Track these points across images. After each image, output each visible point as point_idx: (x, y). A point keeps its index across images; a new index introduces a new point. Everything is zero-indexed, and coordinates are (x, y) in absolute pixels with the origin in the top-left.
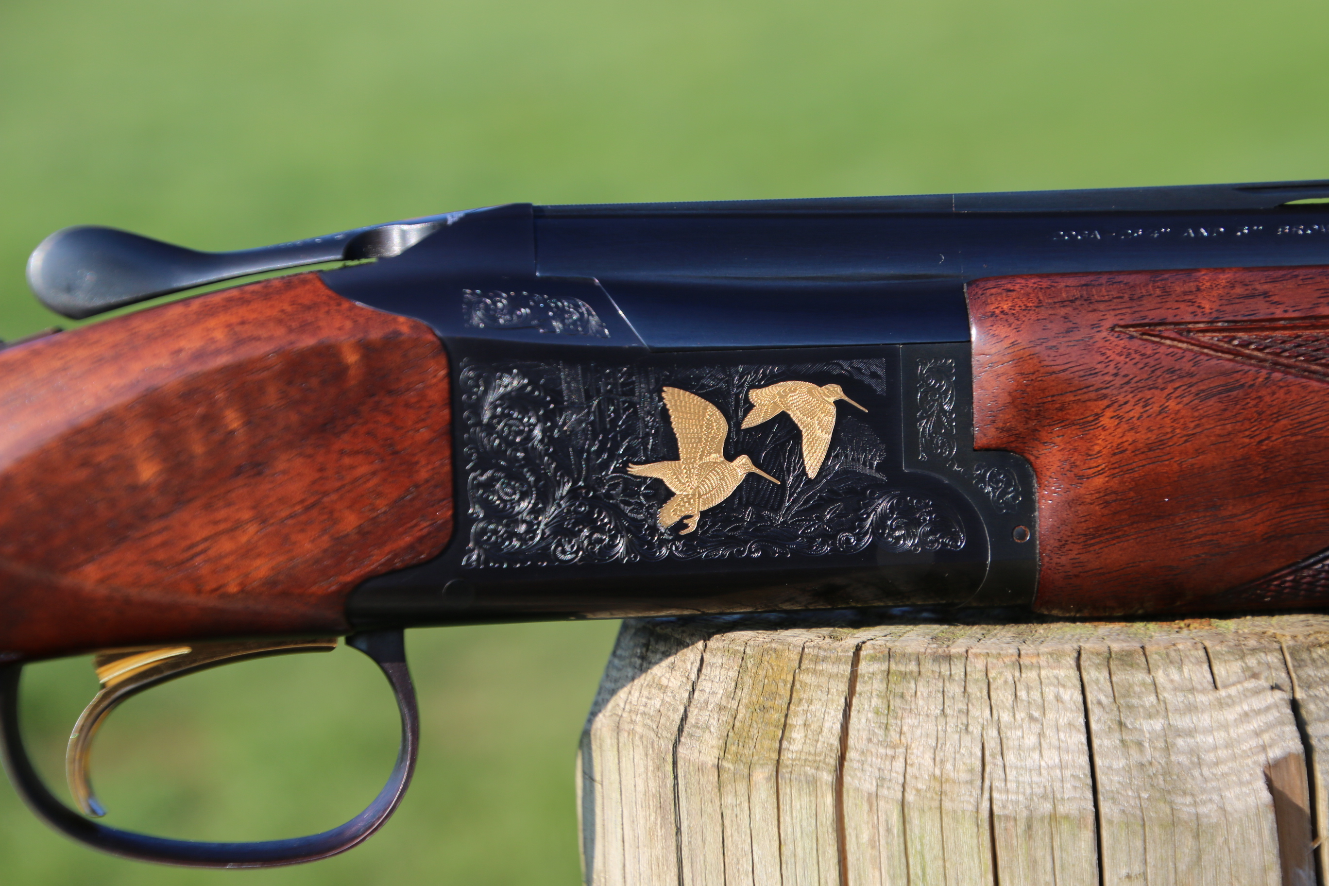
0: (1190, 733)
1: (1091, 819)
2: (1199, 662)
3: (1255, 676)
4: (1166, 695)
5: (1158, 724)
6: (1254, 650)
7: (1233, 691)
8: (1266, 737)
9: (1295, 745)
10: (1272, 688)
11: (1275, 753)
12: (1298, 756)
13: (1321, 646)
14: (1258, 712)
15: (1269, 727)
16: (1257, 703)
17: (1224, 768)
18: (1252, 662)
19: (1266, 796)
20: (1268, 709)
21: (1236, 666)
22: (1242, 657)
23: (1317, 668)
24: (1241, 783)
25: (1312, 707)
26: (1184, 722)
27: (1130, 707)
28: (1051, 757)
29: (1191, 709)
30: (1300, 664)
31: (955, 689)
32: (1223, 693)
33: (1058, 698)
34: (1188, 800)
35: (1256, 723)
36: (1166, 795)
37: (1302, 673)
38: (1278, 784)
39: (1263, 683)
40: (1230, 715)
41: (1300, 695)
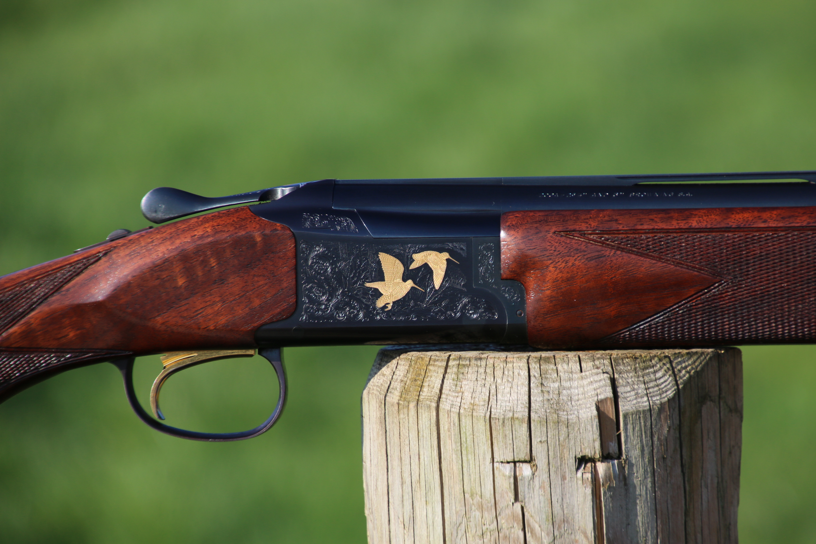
0: (570, 388)
1: (526, 419)
2: (576, 362)
3: (598, 368)
4: (561, 374)
5: (556, 385)
6: (598, 358)
7: (587, 373)
8: (599, 391)
9: (610, 394)
10: (604, 373)
11: (601, 397)
12: (611, 398)
13: (628, 358)
14: (596, 382)
15: (600, 387)
16: (596, 378)
17: (580, 402)
18: (597, 362)
19: (595, 413)
20: (600, 380)
21: (591, 364)
22: (594, 361)
23: (625, 366)
24: (586, 408)
25: (620, 381)
26: (566, 384)
27: (546, 378)
28: (514, 396)
29: (570, 379)
30: (618, 364)
31: (482, 370)
32: (583, 374)
33: (519, 374)
34: (565, 413)
35: (595, 385)
36: (556, 411)
37: (618, 368)
38: (602, 409)
39: (600, 371)
40: (585, 382)
41: (616, 376)
